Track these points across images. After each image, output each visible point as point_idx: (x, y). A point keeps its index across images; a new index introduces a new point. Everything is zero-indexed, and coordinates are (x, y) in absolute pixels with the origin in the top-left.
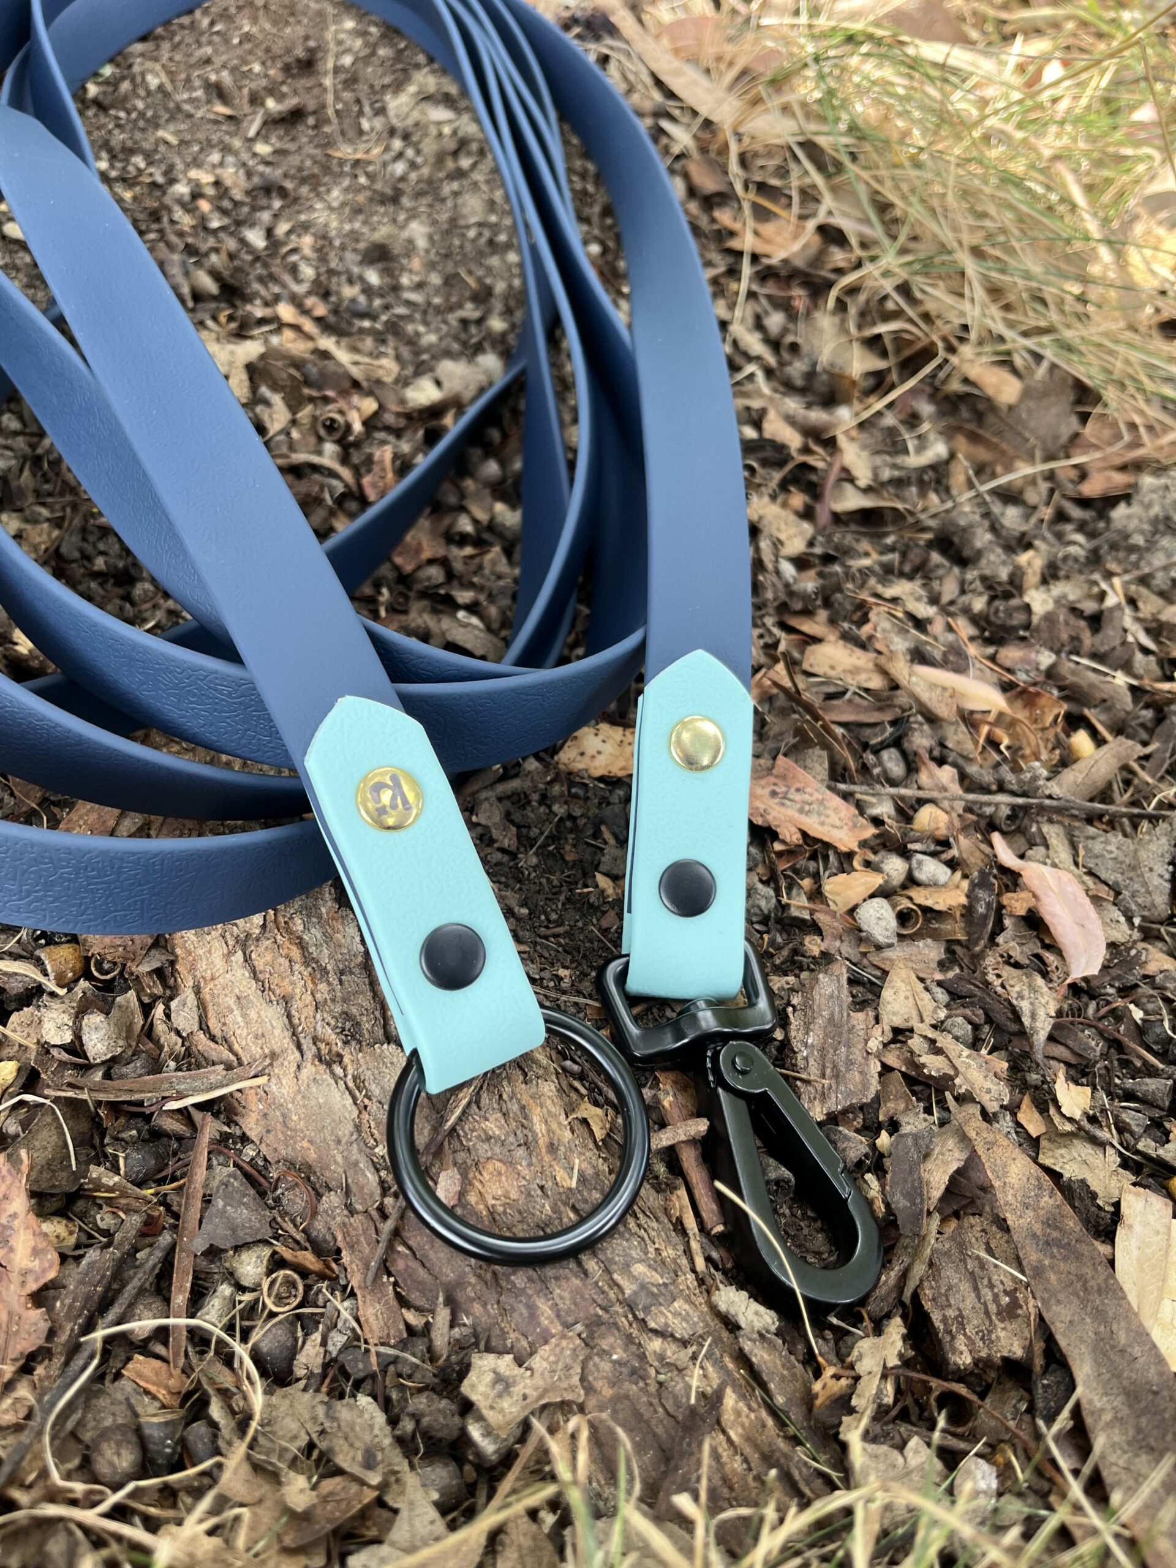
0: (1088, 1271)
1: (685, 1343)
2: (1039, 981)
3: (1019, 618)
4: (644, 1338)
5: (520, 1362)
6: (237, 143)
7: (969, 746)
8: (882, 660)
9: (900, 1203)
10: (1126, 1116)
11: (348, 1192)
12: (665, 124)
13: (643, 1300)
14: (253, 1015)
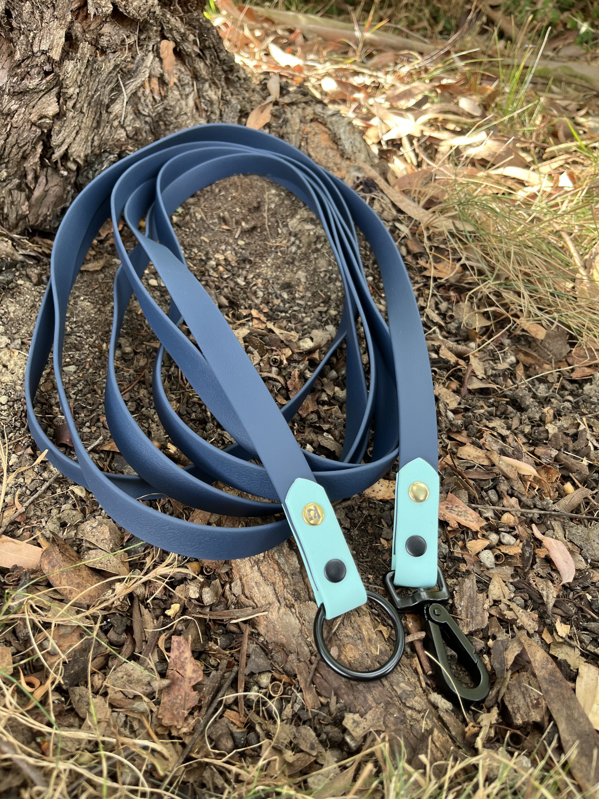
0: (564, 692)
1: (419, 712)
2: (550, 584)
3: (543, 435)
4: (405, 710)
5: (362, 716)
6: (231, 241)
7: (523, 489)
8: (488, 453)
9: (497, 666)
10: (583, 637)
11: (298, 654)
12: (398, 225)
13: (404, 696)
14: (261, 589)
